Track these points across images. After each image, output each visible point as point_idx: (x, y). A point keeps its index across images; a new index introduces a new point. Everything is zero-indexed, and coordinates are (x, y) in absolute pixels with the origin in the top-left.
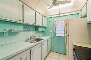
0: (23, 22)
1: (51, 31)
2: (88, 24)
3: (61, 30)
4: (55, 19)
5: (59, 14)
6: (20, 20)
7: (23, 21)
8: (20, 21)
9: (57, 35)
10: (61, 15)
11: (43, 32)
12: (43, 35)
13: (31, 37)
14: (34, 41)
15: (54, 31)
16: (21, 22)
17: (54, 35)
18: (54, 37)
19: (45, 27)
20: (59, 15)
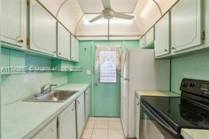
0: (29, 47)
1: (89, 72)
2: (156, 59)
3: (110, 69)
4: (98, 45)
5: (109, 36)
6: (22, 41)
7: (28, 44)
8: (20, 44)
9: (101, 81)
10: (111, 38)
11: (68, 73)
12: (69, 82)
13: (43, 88)
14: (50, 97)
15: (96, 73)
16: (24, 47)
17: (96, 81)
18: (96, 85)
19: (74, 63)
20: (106, 39)
